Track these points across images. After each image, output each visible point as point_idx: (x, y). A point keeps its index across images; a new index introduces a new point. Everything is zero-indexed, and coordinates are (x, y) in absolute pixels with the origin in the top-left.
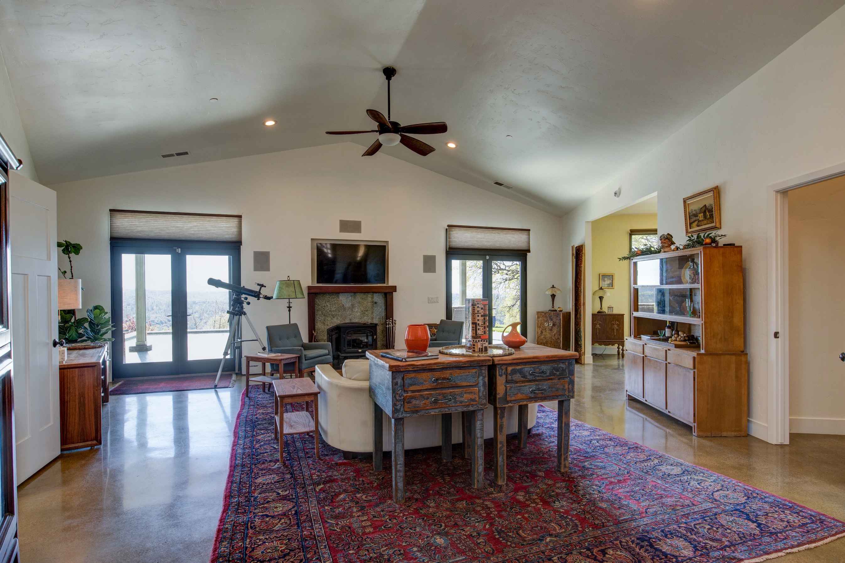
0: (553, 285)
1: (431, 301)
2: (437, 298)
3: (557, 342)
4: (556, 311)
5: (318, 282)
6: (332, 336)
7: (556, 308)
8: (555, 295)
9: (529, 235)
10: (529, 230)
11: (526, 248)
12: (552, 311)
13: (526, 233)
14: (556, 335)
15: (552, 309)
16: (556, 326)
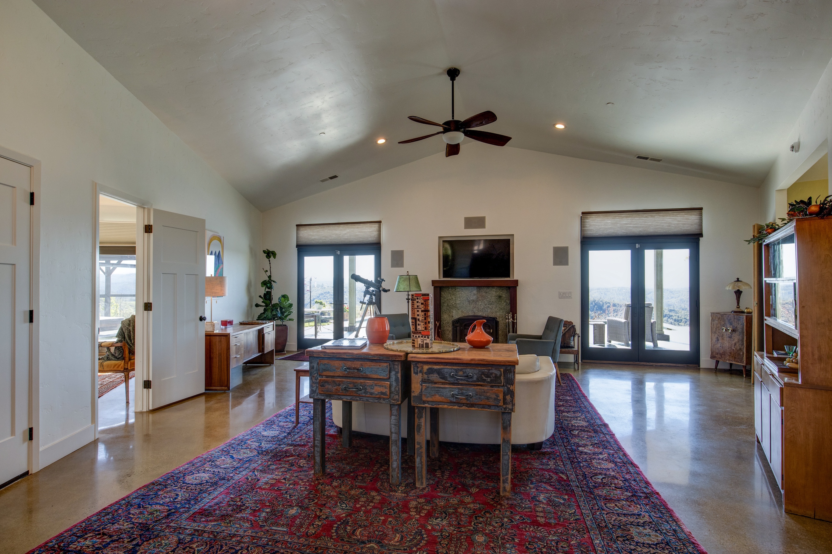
0: (738, 279)
1: (564, 296)
2: (570, 293)
3: (739, 354)
4: (743, 312)
5: (444, 277)
6: (456, 327)
7: (742, 308)
8: (741, 292)
9: (701, 215)
10: (701, 209)
11: (697, 232)
12: (735, 312)
13: (697, 212)
14: (737, 345)
15: (738, 310)
16: (737, 333)
